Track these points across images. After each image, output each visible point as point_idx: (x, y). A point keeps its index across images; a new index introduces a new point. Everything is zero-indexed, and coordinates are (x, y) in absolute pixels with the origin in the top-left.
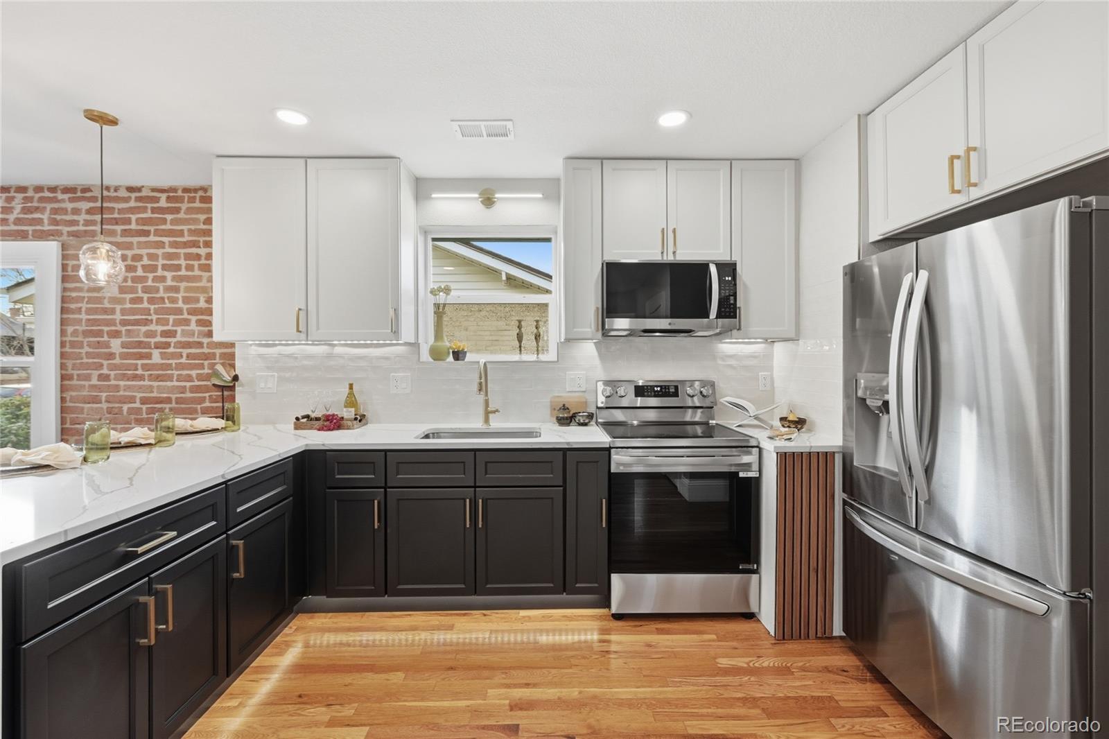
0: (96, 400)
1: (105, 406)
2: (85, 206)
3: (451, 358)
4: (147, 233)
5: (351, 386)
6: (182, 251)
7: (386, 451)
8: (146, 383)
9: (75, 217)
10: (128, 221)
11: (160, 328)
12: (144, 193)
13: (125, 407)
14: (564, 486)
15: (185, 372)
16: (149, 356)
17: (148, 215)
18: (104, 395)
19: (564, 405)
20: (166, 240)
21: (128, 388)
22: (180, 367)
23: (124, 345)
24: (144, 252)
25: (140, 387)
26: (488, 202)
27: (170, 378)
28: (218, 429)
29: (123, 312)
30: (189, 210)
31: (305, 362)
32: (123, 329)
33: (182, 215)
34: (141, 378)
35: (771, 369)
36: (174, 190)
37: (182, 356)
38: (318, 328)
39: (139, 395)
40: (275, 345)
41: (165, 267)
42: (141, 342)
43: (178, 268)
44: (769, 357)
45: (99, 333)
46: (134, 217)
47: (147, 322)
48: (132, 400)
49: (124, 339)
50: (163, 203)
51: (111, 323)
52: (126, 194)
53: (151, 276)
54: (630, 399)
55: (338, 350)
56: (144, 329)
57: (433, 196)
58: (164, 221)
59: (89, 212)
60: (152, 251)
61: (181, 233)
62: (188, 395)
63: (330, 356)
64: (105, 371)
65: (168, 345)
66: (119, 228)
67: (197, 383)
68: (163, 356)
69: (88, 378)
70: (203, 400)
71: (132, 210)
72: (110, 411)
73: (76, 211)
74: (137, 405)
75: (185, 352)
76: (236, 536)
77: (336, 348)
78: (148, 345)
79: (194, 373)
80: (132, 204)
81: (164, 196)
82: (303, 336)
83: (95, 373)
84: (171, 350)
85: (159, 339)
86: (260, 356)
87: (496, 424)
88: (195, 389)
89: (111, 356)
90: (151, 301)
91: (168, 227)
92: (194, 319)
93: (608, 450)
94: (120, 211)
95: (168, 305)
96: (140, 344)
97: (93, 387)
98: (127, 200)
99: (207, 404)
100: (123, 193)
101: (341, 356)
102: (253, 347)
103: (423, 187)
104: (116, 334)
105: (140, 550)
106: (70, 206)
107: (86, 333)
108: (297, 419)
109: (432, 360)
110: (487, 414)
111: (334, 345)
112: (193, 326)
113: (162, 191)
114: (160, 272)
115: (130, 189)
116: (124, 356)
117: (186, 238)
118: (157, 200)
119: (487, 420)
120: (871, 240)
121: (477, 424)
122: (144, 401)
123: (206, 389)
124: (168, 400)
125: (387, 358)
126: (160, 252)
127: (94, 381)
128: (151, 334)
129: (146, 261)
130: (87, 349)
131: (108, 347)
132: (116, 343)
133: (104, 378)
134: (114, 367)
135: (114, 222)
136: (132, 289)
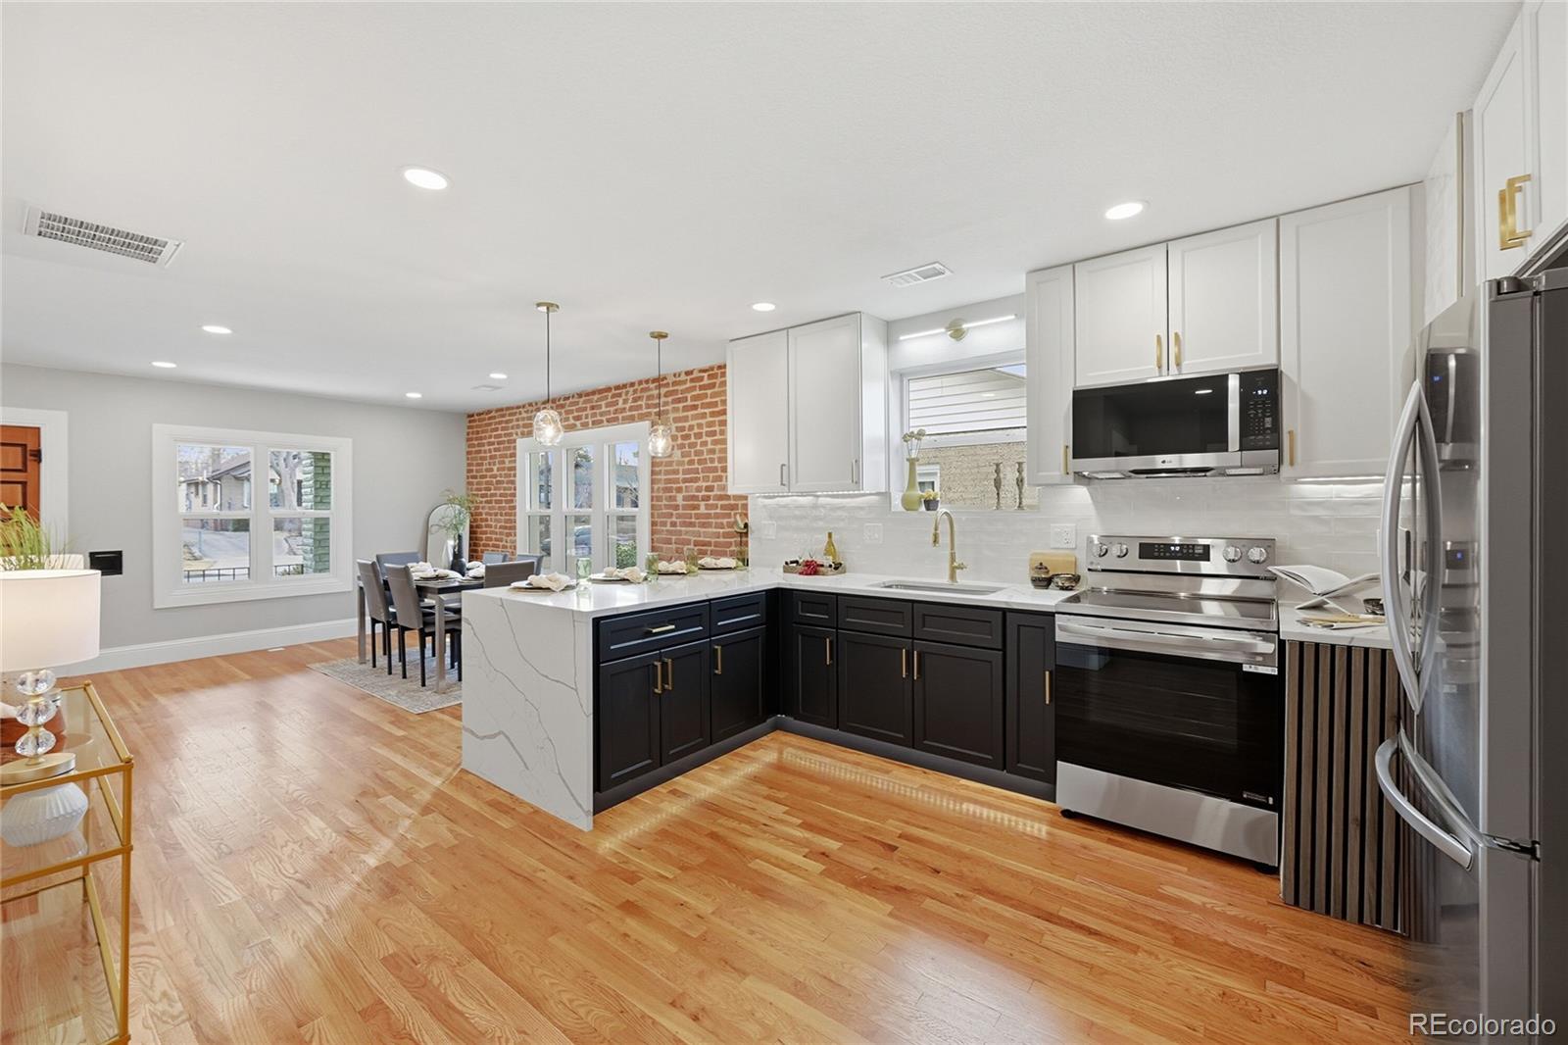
0: (669, 542)
1: (674, 546)
2: (664, 391)
3: (923, 508)
4: (697, 407)
5: (830, 535)
7: (837, 594)
8: (697, 529)
9: (659, 401)
10: (686, 399)
11: (704, 484)
12: (695, 375)
14: (1004, 649)
15: (719, 521)
16: (697, 507)
17: (697, 392)
19: (1041, 564)
20: (707, 411)
21: (687, 532)
22: (717, 516)
23: (685, 499)
24: (694, 422)
26: (958, 334)
27: (709, 525)
28: (730, 568)
29: (684, 472)
31: (797, 512)
32: (684, 485)
34: (694, 525)
36: (712, 369)
37: (717, 507)
38: (797, 482)
40: (774, 497)
41: (706, 434)
42: (694, 496)
43: (713, 433)
45: (671, 490)
46: (689, 395)
47: (696, 480)
49: (684, 494)
50: (705, 381)
51: (676, 481)
52: (685, 378)
54: (1134, 561)
55: (822, 500)
56: (695, 485)
57: (902, 338)
59: (666, 395)
60: (699, 421)
62: (722, 540)
63: (815, 507)
64: (674, 519)
65: (709, 498)
66: (681, 405)
67: (726, 530)
68: (707, 507)
69: (666, 524)
70: (728, 544)
71: (688, 390)
72: (677, 549)
73: (659, 396)
75: (720, 503)
76: (717, 642)
77: (821, 499)
78: (698, 498)
79: (725, 521)
80: (688, 385)
82: (786, 488)
83: (669, 521)
84: (711, 502)
85: (704, 493)
86: (765, 506)
87: (963, 580)
88: (726, 535)
89: (676, 507)
90: (699, 462)
93: (1052, 615)
94: (683, 392)
95: (708, 465)
96: (694, 498)
97: (668, 531)
98: (686, 382)
100: (683, 377)
101: (823, 506)
102: (760, 499)
103: (891, 331)
104: (679, 490)
105: (654, 631)
106: (656, 392)
107: (665, 490)
108: (787, 563)
109: (904, 510)
110: (953, 570)
111: (818, 496)
113: (705, 371)
114: (704, 438)
115: (687, 373)
116: (685, 507)
118: (703, 379)
119: (953, 577)
121: (945, 581)
123: (730, 535)
124: (709, 544)
125: (861, 508)
126: (703, 421)
127: (668, 528)
128: (699, 489)
129: (696, 430)
130: (665, 502)
131: (676, 500)
132: (680, 497)
133: (674, 524)
134: (679, 516)
135: (679, 401)
136: (688, 454)
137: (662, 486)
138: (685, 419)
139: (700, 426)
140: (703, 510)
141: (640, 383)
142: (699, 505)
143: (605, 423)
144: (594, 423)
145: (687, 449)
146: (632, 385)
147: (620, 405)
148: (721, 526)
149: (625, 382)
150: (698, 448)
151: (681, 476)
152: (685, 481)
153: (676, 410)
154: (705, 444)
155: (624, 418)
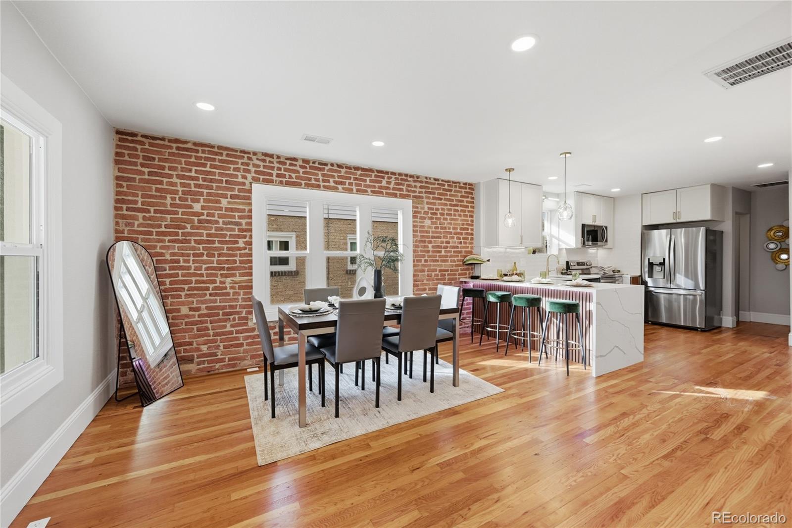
0: (423, 271)
1: (426, 273)
2: (419, 184)
3: (532, 253)
4: (441, 199)
6: (453, 208)
9: (415, 189)
10: (434, 193)
11: (445, 240)
12: (440, 182)
13: (433, 274)
15: (452, 259)
16: (440, 252)
17: (441, 191)
18: (426, 269)
20: (448, 203)
22: (451, 256)
23: (433, 247)
24: (440, 207)
25: (438, 265)
29: (433, 232)
30: (455, 191)
32: (432, 240)
33: (452, 193)
34: (437, 261)
35: (597, 257)
37: (452, 252)
39: (438, 268)
41: (447, 214)
42: (439, 246)
43: (451, 215)
44: (597, 254)
45: (425, 242)
46: (436, 192)
48: (436, 270)
49: (432, 244)
50: (446, 187)
51: (428, 237)
52: (434, 182)
53: (442, 217)
54: (576, 266)
56: (440, 240)
58: (446, 195)
59: (421, 187)
60: (443, 207)
61: (452, 201)
62: (454, 268)
64: (426, 258)
65: (447, 247)
66: (431, 196)
67: (457, 263)
68: (446, 252)
69: (420, 261)
70: (458, 270)
71: (436, 189)
72: (428, 276)
73: (416, 187)
74: (437, 273)
75: (453, 250)
78: (441, 247)
79: (456, 259)
80: (436, 186)
81: (446, 184)
83: (423, 259)
84: (448, 249)
85: (445, 245)
86: (487, 252)
89: (428, 251)
90: (442, 228)
91: (448, 197)
92: (456, 236)
94: (432, 189)
95: (447, 230)
96: (438, 247)
97: (422, 265)
98: (434, 184)
99: (460, 272)
100: (432, 181)
104: (430, 242)
106: (413, 184)
107: (421, 241)
112: (455, 239)
113: (446, 182)
114: (445, 216)
115: (435, 180)
116: (433, 252)
117: (455, 202)
118: (444, 185)
120: (644, 224)
122: (440, 271)
123: (460, 265)
124: (447, 271)
126: (446, 207)
127: (423, 263)
128: (442, 242)
129: (440, 211)
130: (420, 248)
131: (428, 248)
132: (430, 246)
133: (426, 261)
134: (429, 257)
135: (430, 193)
136: (436, 223)
137: (419, 239)
138: (434, 204)
139: (443, 209)
140: (443, 253)
141: (400, 174)
142: (441, 251)
143: (370, 193)
144: (358, 190)
145: (434, 220)
146: (394, 173)
147: (384, 183)
148: (454, 261)
149: (387, 170)
150: (442, 221)
151: (431, 234)
152: (433, 237)
153: (429, 198)
154: (446, 219)
155: (387, 194)
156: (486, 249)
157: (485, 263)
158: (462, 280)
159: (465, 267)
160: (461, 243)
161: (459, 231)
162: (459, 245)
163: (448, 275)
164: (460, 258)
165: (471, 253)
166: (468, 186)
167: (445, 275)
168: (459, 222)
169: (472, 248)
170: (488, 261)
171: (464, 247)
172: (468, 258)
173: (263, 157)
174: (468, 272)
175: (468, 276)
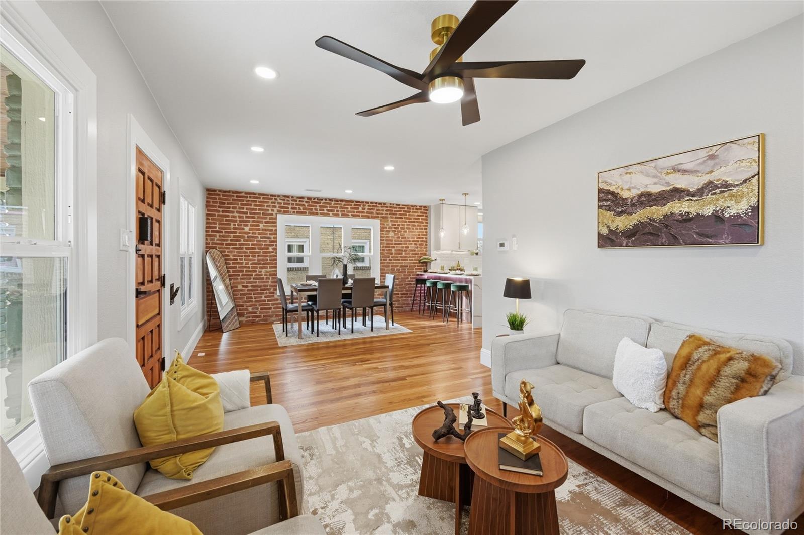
0: (389, 266)
1: (391, 268)
2: (385, 209)
3: (475, 255)
4: (402, 218)
6: (411, 224)
8: (401, 261)
9: (382, 212)
10: (397, 214)
11: (405, 246)
12: (401, 206)
13: (396, 268)
16: (401, 254)
17: (402, 213)
18: (390, 265)
20: (407, 220)
21: (396, 263)
22: (409, 257)
23: (396, 250)
24: (401, 223)
29: (395, 241)
30: (412, 212)
32: (395, 246)
33: (411, 213)
34: (399, 260)
36: (408, 206)
39: (400, 265)
41: (406, 228)
43: (409, 228)
45: (390, 247)
46: (398, 213)
48: (398, 266)
50: (406, 210)
51: (392, 244)
52: (396, 206)
53: (403, 230)
56: (401, 246)
58: (406, 215)
59: (387, 211)
60: (403, 223)
61: (411, 219)
62: (412, 265)
63: (452, 254)
64: (391, 258)
65: (406, 250)
66: (394, 216)
67: (414, 261)
68: (405, 254)
69: (386, 260)
70: (415, 266)
71: (398, 211)
72: (392, 269)
73: (383, 210)
74: (399, 268)
75: (411, 253)
78: (402, 251)
79: (413, 258)
80: (398, 209)
83: (388, 259)
84: (407, 252)
85: (405, 249)
86: (436, 254)
88: (414, 263)
89: (392, 254)
90: (402, 238)
91: (407, 216)
92: (413, 243)
94: (395, 211)
95: (407, 239)
96: (400, 250)
97: (388, 263)
98: (397, 208)
99: (416, 267)
100: (395, 206)
104: (394, 247)
106: (381, 209)
107: (386, 247)
112: (413, 245)
113: (405, 206)
114: (405, 230)
115: (397, 205)
116: (396, 254)
117: (412, 220)
118: (404, 208)
122: (401, 267)
123: (416, 263)
124: (407, 266)
126: (405, 224)
127: (388, 261)
128: (403, 247)
129: (401, 226)
130: (386, 251)
132: (393, 250)
133: (390, 260)
134: (393, 257)
135: (394, 214)
136: (398, 234)
137: (385, 245)
138: (397, 221)
139: (403, 225)
140: (403, 254)
141: (372, 203)
143: (350, 216)
144: (342, 215)
145: (397, 232)
146: (368, 203)
147: (360, 209)
148: (412, 260)
149: (363, 201)
150: (402, 232)
151: (394, 242)
152: (395, 244)
153: (392, 218)
154: (406, 231)
155: (362, 216)
156: (435, 252)
157: (433, 262)
158: (418, 273)
159: (421, 264)
160: (417, 247)
161: (415, 239)
162: (416, 249)
163: (408, 269)
164: (416, 258)
165: (425, 254)
166: (423, 208)
167: (405, 269)
168: (416, 233)
169: (426, 251)
170: (435, 260)
171: (420, 251)
172: (422, 258)
173: (284, 198)
174: (423, 268)
175: (423, 270)
